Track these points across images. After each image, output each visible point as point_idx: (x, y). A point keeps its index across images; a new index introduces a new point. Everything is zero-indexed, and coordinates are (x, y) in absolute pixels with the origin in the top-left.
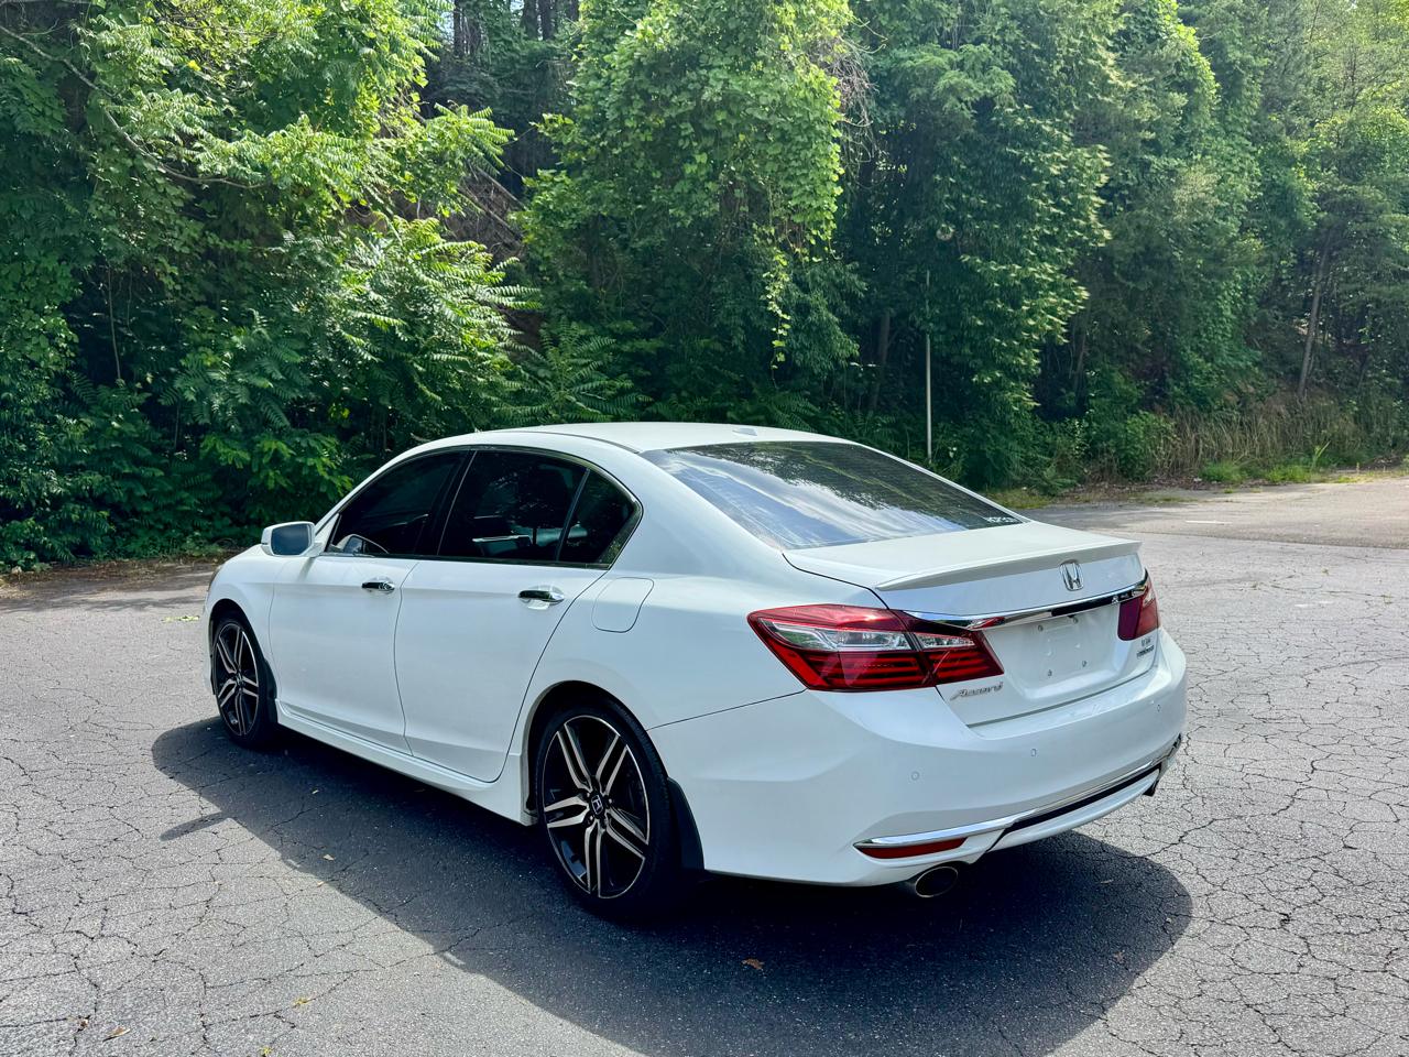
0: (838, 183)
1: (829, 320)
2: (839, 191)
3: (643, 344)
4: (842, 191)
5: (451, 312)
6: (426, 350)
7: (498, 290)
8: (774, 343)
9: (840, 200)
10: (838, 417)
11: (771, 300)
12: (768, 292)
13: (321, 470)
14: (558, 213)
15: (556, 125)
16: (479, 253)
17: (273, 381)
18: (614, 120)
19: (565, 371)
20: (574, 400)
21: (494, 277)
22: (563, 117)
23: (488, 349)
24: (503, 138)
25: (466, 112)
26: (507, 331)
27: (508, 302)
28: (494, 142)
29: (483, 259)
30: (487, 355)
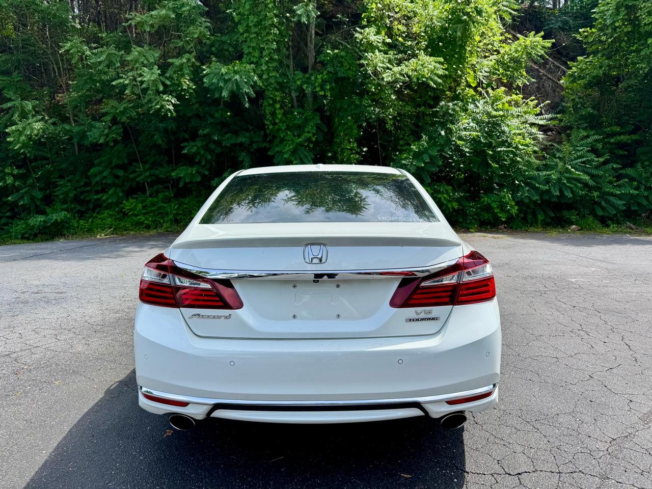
3: (622, 138)
5: (507, 128)
6: (495, 147)
7: (539, 117)
13: (442, 200)
14: (580, 76)
15: (586, 34)
16: (531, 101)
17: (425, 163)
18: (611, 24)
19: (570, 153)
20: (570, 167)
21: (536, 111)
22: (591, 29)
23: (527, 145)
24: (549, 45)
25: (533, 35)
26: (541, 136)
27: (541, 122)
28: (544, 47)
29: (532, 104)
30: (526, 148)
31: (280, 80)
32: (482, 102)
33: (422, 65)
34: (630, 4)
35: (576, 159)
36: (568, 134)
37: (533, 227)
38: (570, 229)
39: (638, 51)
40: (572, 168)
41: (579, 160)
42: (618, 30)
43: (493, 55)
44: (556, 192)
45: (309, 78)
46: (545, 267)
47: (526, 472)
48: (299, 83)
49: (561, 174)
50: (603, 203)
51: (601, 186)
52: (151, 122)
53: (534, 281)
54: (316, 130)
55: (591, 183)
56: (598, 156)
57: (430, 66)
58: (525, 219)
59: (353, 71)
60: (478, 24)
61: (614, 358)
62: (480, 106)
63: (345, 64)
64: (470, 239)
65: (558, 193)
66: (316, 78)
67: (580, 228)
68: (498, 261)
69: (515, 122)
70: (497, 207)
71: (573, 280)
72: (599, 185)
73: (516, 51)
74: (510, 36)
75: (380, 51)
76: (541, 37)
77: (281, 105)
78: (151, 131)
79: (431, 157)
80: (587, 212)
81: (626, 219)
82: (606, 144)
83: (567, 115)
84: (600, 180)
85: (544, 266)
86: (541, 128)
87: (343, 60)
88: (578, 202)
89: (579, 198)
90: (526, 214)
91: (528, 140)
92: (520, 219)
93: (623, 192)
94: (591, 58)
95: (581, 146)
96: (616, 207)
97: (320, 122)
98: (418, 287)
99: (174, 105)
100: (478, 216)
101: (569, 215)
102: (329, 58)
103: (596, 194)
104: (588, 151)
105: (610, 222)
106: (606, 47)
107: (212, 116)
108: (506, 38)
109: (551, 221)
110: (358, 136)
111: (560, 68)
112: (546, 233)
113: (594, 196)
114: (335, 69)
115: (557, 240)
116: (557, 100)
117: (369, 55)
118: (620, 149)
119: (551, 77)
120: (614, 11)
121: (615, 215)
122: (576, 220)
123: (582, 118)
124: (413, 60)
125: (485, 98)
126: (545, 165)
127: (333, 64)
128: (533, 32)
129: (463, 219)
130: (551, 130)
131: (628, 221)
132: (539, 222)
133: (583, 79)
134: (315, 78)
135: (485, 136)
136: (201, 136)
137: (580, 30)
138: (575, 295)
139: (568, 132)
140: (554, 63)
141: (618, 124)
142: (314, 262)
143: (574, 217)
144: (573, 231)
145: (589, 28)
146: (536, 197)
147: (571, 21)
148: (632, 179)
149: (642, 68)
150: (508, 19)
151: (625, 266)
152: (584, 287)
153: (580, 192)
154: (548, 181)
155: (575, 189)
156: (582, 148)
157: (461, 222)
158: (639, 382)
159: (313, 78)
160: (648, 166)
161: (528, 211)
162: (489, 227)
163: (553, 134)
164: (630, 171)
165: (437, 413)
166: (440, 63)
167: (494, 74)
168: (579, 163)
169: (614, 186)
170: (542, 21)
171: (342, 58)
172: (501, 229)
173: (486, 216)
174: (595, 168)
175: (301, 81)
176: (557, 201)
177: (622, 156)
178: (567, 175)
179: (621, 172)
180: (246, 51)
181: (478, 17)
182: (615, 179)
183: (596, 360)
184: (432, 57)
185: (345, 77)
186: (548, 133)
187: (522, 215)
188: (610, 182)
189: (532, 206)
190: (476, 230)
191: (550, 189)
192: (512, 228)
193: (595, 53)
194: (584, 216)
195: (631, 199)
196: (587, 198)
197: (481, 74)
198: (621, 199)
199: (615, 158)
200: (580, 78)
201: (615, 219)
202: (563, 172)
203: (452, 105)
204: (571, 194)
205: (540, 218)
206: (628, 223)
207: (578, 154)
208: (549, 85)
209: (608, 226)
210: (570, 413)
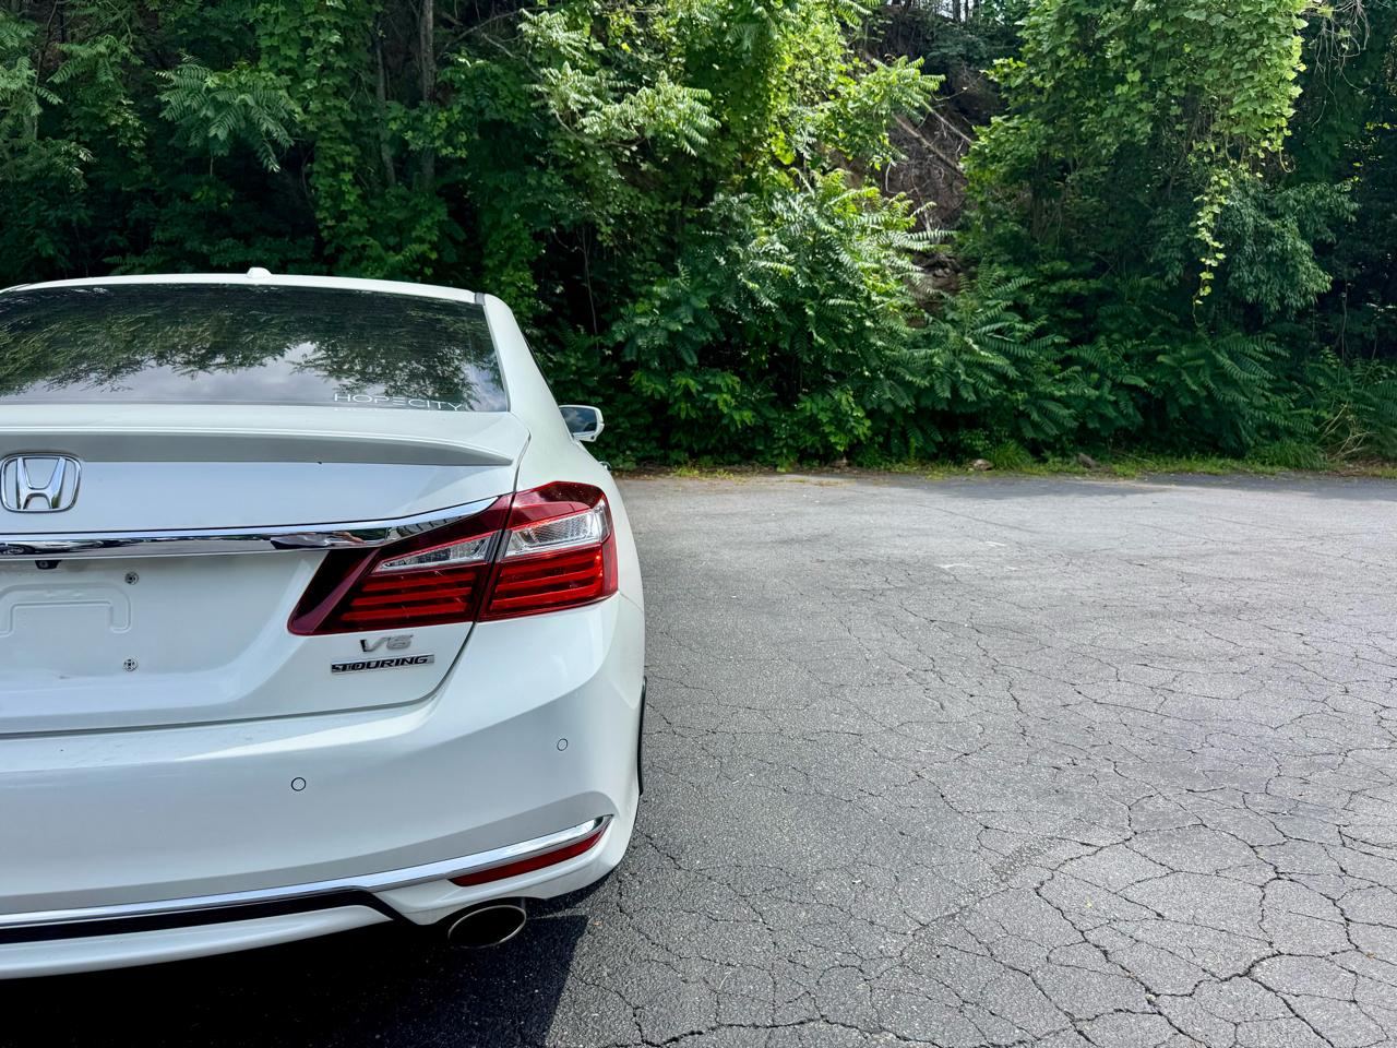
0: (1296, 82)
1: (1295, 249)
2: (1297, 91)
3: (1072, 284)
4: (1301, 91)
5: (849, 258)
6: (823, 297)
7: (915, 236)
8: (1201, 275)
9: (1297, 103)
10: (1330, 366)
11: (1201, 226)
12: (1199, 218)
13: (721, 405)
14: (994, 156)
15: (1006, 70)
16: (900, 200)
17: (684, 325)
18: (1049, 52)
19: (973, 313)
20: (971, 341)
21: (907, 223)
22: (1015, 61)
23: (887, 294)
24: (933, 86)
25: (903, 63)
26: (918, 275)
27: (919, 246)
28: (925, 90)
29: (901, 207)
30: (885, 299)
31: (353, 117)
32: (800, 198)
33: (665, 104)
34: (1083, 14)
35: (984, 324)
36: (971, 273)
37: (901, 464)
38: (972, 466)
39: (1098, 110)
40: (976, 343)
41: (988, 327)
42: (1063, 65)
43: (828, 100)
44: (943, 391)
45: (419, 119)
46: (898, 541)
47: (692, 1033)
48: (394, 126)
49: (954, 354)
50: (1035, 416)
51: (1031, 380)
52: (26, 205)
53: (868, 569)
54: (438, 237)
55: (1012, 372)
56: (1026, 320)
57: (680, 106)
58: (885, 448)
59: (521, 110)
60: (786, 27)
61: (980, 729)
62: (796, 207)
63: (503, 93)
64: (772, 488)
65: (948, 394)
66: (435, 119)
67: (991, 465)
68: (810, 531)
69: (867, 245)
70: (830, 422)
71: (947, 567)
72: (1027, 378)
73: (871, 93)
74: (862, 65)
75: (574, 66)
76: (919, 68)
77: (354, 176)
78: (27, 226)
79: (696, 313)
80: (1005, 431)
81: (1079, 448)
82: (1043, 297)
83: (970, 235)
84: (1030, 369)
85: (897, 539)
86: (920, 257)
87: (498, 84)
88: (989, 412)
89: (989, 405)
90: (888, 438)
91: (892, 285)
92: (876, 446)
93: (1072, 391)
94: (1015, 122)
95: (995, 298)
96: (1058, 422)
97: (446, 219)
98: (367, 578)
99: (84, 166)
100: (794, 439)
101: (970, 438)
102: (463, 77)
103: (1021, 396)
104: (1008, 309)
105: (1047, 454)
106: (1044, 101)
107: (186, 197)
108: (856, 69)
109: (935, 451)
110: (535, 258)
111: (960, 138)
112: (924, 475)
113: (1017, 400)
114: (477, 101)
115: (943, 487)
116: (955, 204)
117: (551, 72)
118: (1068, 308)
119: (944, 157)
120: (1055, 25)
121: (1058, 439)
122: (985, 450)
123: (1001, 241)
124: (645, 91)
125: (806, 190)
126: (927, 337)
127: (474, 91)
128: (905, 58)
129: (766, 447)
130: (942, 265)
131: (1082, 451)
132: (913, 452)
133: (999, 162)
134: (432, 118)
135: (805, 273)
136: (159, 243)
137: (996, 62)
138: (941, 597)
139: (973, 269)
140: (949, 129)
141: (1066, 258)
142: (31, 507)
143: (980, 443)
144: (979, 470)
145: (1011, 59)
146: (906, 402)
147: (982, 44)
148: (1089, 368)
149: (1105, 145)
150: (854, 23)
151: (1054, 537)
152: (963, 580)
153: (991, 391)
154: (929, 369)
155: (981, 385)
156: (994, 302)
157: (761, 453)
158: (1016, 782)
159: (428, 118)
160: (1117, 342)
161: (893, 430)
162: (816, 463)
163: (946, 273)
164: (1085, 352)
165: (426, 911)
166: (703, 101)
167: (827, 139)
168: (992, 331)
169: (1055, 380)
170: (928, 41)
171: (497, 80)
172: (839, 468)
173: (809, 440)
174: (1022, 343)
175: (398, 122)
176: (946, 408)
177: (1073, 322)
178: (966, 357)
179: (1068, 352)
180: (264, 43)
181: (787, 11)
182: (1059, 367)
183: (941, 736)
184: (686, 89)
185: (502, 120)
186: (936, 272)
187: (881, 439)
188: (1049, 373)
189: (899, 419)
190: (790, 470)
191: (932, 386)
192: (860, 465)
193: (1022, 111)
194: (999, 441)
195: (1089, 407)
196: (1005, 404)
197: (798, 138)
198: (1068, 407)
199: (1058, 324)
200: (995, 158)
201: (1058, 446)
202: (960, 351)
203: (737, 201)
204: (973, 395)
205: (915, 444)
206: (1082, 454)
207: (988, 313)
208: (940, 173)
209: (1045, 460)
210: (844, 868)
